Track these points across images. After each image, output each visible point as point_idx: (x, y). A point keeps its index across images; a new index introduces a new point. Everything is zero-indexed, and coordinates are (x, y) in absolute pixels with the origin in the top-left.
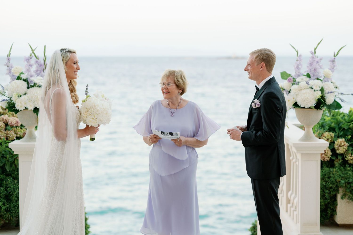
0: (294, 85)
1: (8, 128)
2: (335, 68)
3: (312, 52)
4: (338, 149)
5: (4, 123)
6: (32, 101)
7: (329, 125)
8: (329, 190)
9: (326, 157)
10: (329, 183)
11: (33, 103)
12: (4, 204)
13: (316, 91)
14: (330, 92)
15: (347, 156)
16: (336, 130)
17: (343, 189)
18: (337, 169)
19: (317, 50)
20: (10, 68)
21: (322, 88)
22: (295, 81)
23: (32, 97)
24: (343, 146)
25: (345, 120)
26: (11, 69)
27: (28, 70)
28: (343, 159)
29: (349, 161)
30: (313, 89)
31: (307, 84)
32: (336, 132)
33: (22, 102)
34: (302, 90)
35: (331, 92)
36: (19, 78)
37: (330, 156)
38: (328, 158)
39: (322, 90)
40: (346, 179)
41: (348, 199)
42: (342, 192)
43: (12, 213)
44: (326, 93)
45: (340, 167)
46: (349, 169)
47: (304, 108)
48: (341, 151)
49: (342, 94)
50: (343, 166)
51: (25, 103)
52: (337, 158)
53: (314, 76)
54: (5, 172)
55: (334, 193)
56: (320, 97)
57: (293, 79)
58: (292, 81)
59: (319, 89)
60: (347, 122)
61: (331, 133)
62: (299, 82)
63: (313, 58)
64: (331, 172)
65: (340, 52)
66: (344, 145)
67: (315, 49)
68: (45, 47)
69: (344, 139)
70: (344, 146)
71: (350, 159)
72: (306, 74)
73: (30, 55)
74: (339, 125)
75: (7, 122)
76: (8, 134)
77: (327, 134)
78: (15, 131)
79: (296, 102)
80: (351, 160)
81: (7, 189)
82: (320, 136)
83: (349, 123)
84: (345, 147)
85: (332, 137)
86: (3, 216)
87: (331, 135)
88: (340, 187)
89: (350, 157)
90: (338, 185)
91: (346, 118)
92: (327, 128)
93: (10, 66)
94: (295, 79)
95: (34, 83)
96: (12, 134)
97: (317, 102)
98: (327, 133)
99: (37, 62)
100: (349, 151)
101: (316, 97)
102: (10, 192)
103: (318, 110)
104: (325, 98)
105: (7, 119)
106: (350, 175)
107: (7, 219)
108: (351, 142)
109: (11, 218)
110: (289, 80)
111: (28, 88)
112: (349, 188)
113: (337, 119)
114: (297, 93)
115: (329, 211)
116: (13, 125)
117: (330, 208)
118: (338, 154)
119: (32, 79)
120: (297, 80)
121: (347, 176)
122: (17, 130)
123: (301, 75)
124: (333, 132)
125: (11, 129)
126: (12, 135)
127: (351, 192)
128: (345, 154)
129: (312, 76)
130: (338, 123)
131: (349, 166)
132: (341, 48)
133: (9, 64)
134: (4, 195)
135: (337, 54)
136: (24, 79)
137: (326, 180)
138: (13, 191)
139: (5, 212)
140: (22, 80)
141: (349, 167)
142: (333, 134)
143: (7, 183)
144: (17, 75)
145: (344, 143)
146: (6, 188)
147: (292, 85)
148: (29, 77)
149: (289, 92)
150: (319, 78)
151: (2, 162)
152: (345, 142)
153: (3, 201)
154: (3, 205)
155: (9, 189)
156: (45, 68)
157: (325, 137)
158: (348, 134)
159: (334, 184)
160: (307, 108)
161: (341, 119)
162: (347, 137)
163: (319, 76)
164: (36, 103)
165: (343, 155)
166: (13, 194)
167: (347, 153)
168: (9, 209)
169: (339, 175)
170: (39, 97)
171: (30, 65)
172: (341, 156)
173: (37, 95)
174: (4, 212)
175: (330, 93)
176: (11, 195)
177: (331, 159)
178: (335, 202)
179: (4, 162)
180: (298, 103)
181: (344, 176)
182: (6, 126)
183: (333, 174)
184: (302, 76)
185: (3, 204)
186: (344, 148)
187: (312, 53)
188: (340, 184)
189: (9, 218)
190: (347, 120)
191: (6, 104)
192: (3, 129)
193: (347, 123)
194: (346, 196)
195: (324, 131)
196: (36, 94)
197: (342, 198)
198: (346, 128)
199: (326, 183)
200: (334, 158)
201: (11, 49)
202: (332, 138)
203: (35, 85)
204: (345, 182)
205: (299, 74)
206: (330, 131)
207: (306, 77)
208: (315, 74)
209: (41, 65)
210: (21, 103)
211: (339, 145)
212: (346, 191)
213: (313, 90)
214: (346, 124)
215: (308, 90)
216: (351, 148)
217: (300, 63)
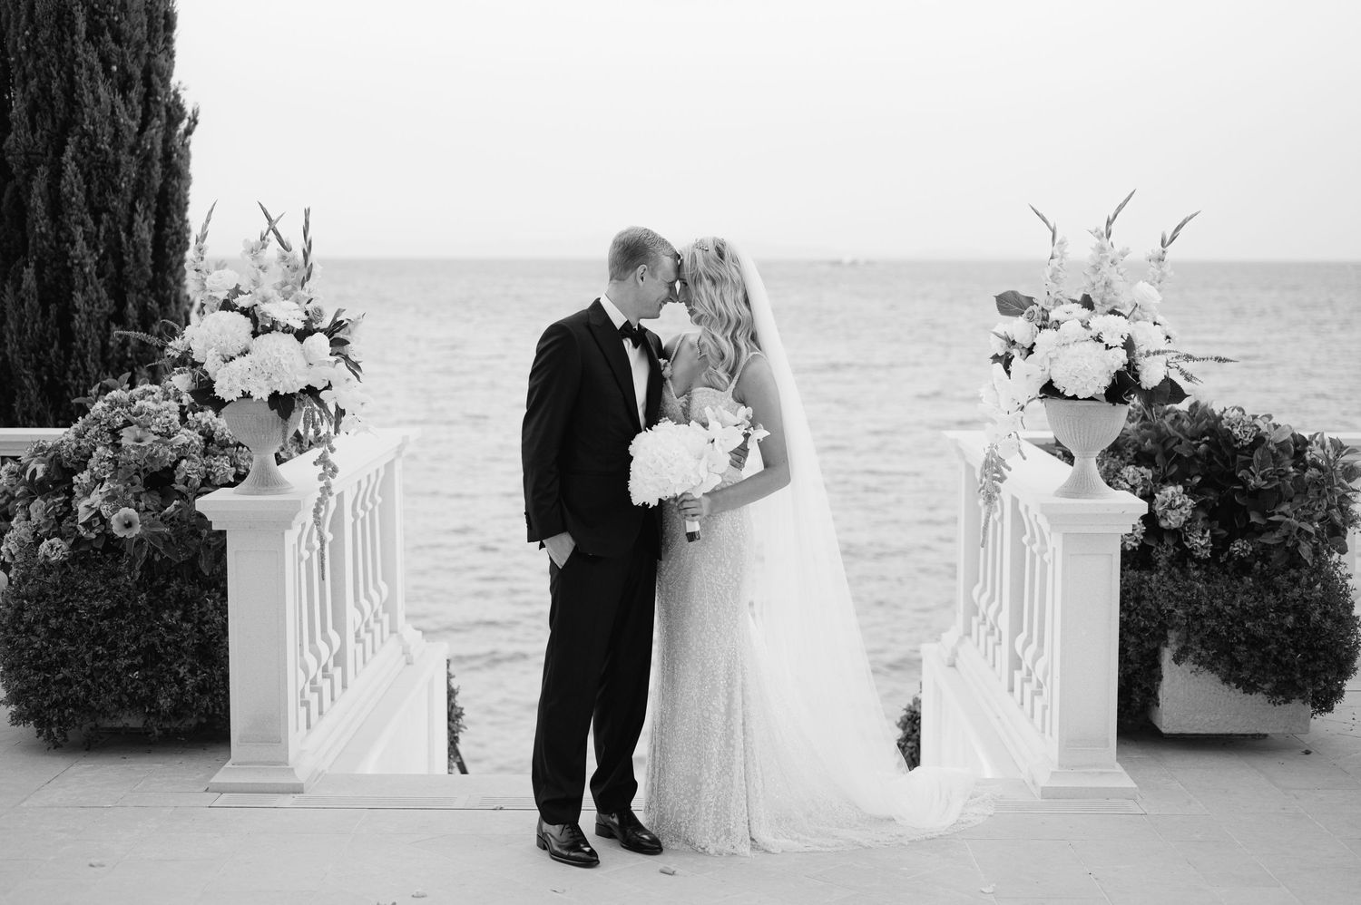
0: (1044, 331)
1: (213, 448)
3: (1099, 233)
4: (1164, 517)
5: (200, 433)
6: (263, 373)
7: (1136, 445)
8: (1138, 636)
9: (1130, 540)
10: (1137, 614)
11: (267, 380)
12: (193, 671)
13: (1112, 347)
14: (1152, 350)
15: (1191, 535)
16: (1157, 459)
17: (1178, 634)
18: (1161, 574)
19: (1113, 227)
20: (204, 277)
21: (1129, 337)
22: (1046, 319)
23: (264, 361)
24: (1179, 507)
25: (1181, 430)
26: (205, 279)
27: (256, 283)
28: (1179, 543)
29: (1197, 551)
30: (1101, 341)
31: (1083, 326)
32: (1157, 468)
33: (233, 375)
34: (1068, 344)
35: (1158, 352)
36: (227, 306)
37: (1142, 537)
38: (1136, 541)
39: (1129, 345)
40: (1190, 603)
41: (1194, 663)
42: (1177, 643)
43: (217, 695)
44: (1141, 355)
45: (1170, 569)
46: (1196, 573)
47: (1075, 398)
48: (1173, 520)
49: (1189, 357)
50: (1177, 566)
51: (243, 381)
52: (1161, 541)
53: (1103, 302)
54: (200, 576)
55: (1155, 645)
56: (1124, 365)
57: (1040, 314)
58: (1038, 318)
59: (1120, 342)
60: (1186, 436)
61: (1143, 469)
62: (1061, 320)
63: (1102, 249)
64: (1144, 581)
65: (1181, 231)
66: (1183, 504)
67: (1109, 223)
68: (307, 213)
69: (1180, 488)
70: (1183, 508)
71: (1200, 544)
72: (1079, 298)
73: (263, 239)
74: (1164, 445)
75: (210, 431)
76: (211, 467)
77: (1130, 471)
78: (231, 458)
79: (1051, 382)
80: (1202, 547)
81: (203, 627)
82: (1112, 478)
83: (1193, 439)
84: (1186, 509)
85: (1145, 479)
86: (193, 704)
87: (1142, 475)
88: (1172, 628)
89: (1198, 541)
90: (1166, 622)
91: (1186, 424)
92: (1129, 454)
93: (204, 270)
94: (1047, 312)
95: (273, 322)
96: (223, 466)
97: (1113, 380)
98: (1131, 468)
99: (284, 258)
100: (1196, 521)
101: (1113, 366)
102: (211, 637)
103: (1114, 405)
104: (1138, 368)
105: (210, 424)
106: (1200, 593)
107: (202, 713)
108: (1201, 494)
109: (214, 711)
110: (1030, 316)
111: (255, 334)
112: (1198, 631)
113: (1158, 429)
114: (1052, 355)
115: (1137, 695)
116: (227, 440)
117: (1140, 685)
118: (1163, 530)
119: (265, 307)
120: (1053, 316)
121: (1192, 595)
122: (239, 456)
123: (1064, 301)
124: (1147, 467)
125: (222, 452)
126: (224, 469)
127: (1202, 642)
128: (1185, 531)
129: (1100, 303)
130: (1162, 439)
131: (1195, 565)
132: (1184, 222)
133: (201, 263)
134: (193, 644)
135: (1173, 239)
136: (243, 308)
137: (1129, 606)
138: (221, 632)
139: (197, 694)
140: (237, 310)
141: (1196, 569)
142: (1149, 474)
143: (204, 609)
144: (222, 296)
145: (1182, 500)
146: (198, 623)
147: (1038, 329)
148: (258, 302)
149: (1030, 351)
150: (1118, 310)
151: (187, 550)
152: (1186, 496)
153: (190, 664)
154: (188, 675)
155: (207, 626)
156: (309, 276)
157: (1126, 481)
158: (1193, 471)
159: (1153, 618)
160: (1084, 399)
161: (1170, 429)
162: (1188, 480)
163: (1118, 304)
164: (275, 379)
165: (1177, 534)
166: (220, 642)
167: (1189, 528)
168: (208, 686)
169: (1167, 593)
170: (283, 361)
171: (260, 268)
172: (1173, 536)
173: (278, 356)
174: (193, 694)
175: (1154, 354)
176: (215, 644)
177: (1142, 546)
178: (1155, 670)
179: (193, 548)
180: (1056, 385)
181: (1183, 596)
182: (207, 444)
183: (1151, 590)
184: (1067, 303)
185: (190, 671)
186: (1181, 513)
187: (1100, 236)
188: (1171, 618)
189: (210, 711)
190: (1188, 432)
191: (189, 381)
192: (198, 452)
193: (1189, 441)
194: (1188, 655)
195: (1123, 462)
196: (276, 354)
197: (1177, 659)
198: (1186, 455)
199: (1129, 616)
200: (1152, 542)
201: (208, 221)
202: (1146, 484)
203: (274, 327)
204: (1187, 614)
205: (1058, 297)
206: (1138, 465)
207: (1080, 306)
208: (1108, 298)
209: (296, 268)
210: (230, 379)
211: (1166, 504)
212: (1188, 639)
213: (1102, 346)
214: (1186, 442)
215: (1086, 344)
216: (1201, 514)
217: (1060, 265)
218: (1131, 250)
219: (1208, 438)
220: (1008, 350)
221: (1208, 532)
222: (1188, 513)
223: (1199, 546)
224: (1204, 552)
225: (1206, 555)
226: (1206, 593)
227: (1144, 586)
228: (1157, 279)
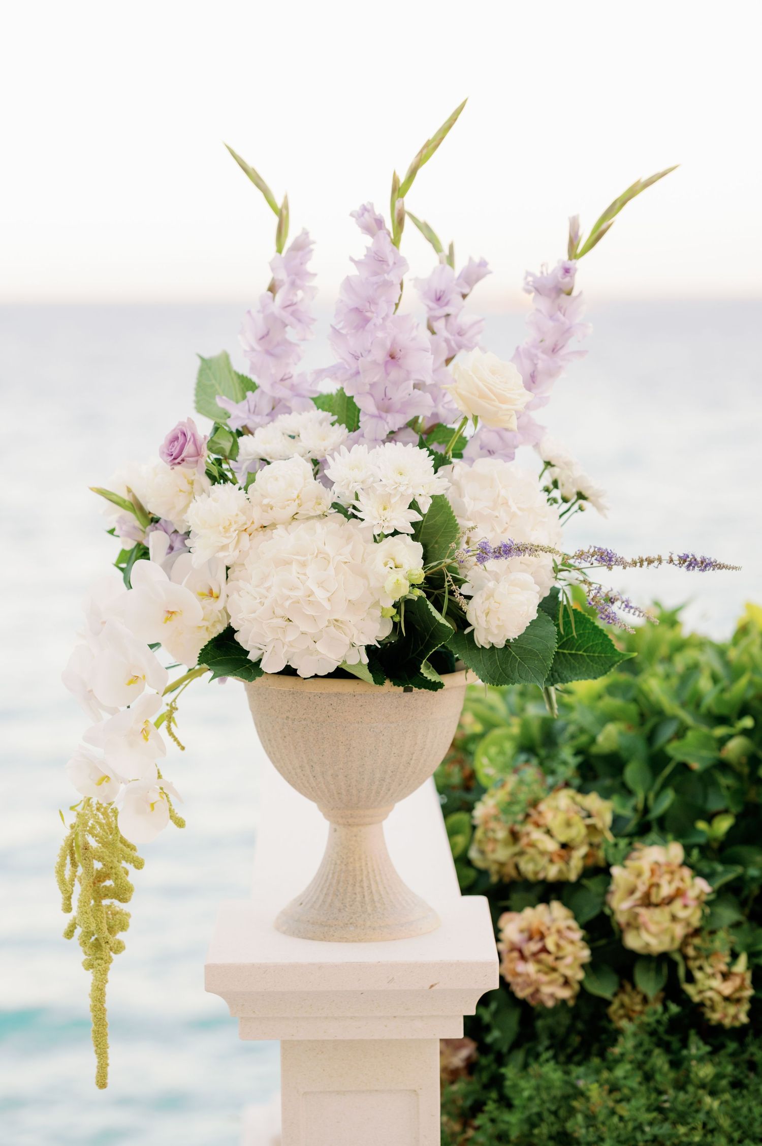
0: (219, 487)
2: (572, 345)
3: (369, 218)
4: (634, 924)
7: (583, 739)
9: (551, 983)
13: (385, 536)
15: (701, 968)
16: (633, 773)
21: (434, 508)
24: (669, 901)
25: (695, 702)
28: (672, 990)
29: (712, 1009)
30: (358, 518)
31: (315, 475)
32: (626, 795)
34: (273, 526)
37: (580, 975)
38: (566, 983)
39: (432, 530)
45: (648, 1053)
46: (705, 1071)
47: (290, 674)
48: (653, 934)
52: (628, 984)
53: (385, 407)
56: (416, 586)
59: (404, 519)
60: (704, 717)
61: (593, 801)
63: (379, 263)
64: (576, 1095)
66: (679, 894)
67: (398, 191)
69: (675, 851)
70: (677, 907)
71: (719, 993)
74: (651, 738)
77: (561, 807)
79: (230, 632)
80: (727, 999)
83: (722, 720)
84: (686, 906)
85: (592, 829)
87: (588, 816)
89: (716, 983)
91: (704, 684)
92: (564, 762)
94: (237, 434)
98: (564, 799)
100: (712, 933)
101: (387, 588)
103: (403, 690)
104: (461, 592)
108: (729, 861)
110: (177, 447)
114: (228, 557)
118: (634, 957)
120: (252, 445)
123: (294, 403)
124: (606, 795)
128: (686, 958)
129: (370, 411)
132: (632, 193)
135: (598, 236)
142: (604, 811)
145: (676, 884)
147: (206, 483)
152: (687, 872)
157: (549, 832)
158: (714, 805)
160: (317, 677)
162: (701, 825)
165: (667, 967)
167: (697, 948)
172: (658, 971)
177: (583, 994)
183: (591, 1119)
184: (304, 409)
186: (674, 918)
187: (373, 226)
193: (704, 729)
195: (550, 780)
198: (696, 766)
200: (603, 989)
202: (596, 840)
205: (282, 392)
206: (582, 790)
207: (326, 416)
208: (399, 396)
211: (638, 895)
214: (698, 732)
215: (318, 525)
216: (728, 914)
217: (289, 306)
218: (490, 267)
219: (748, 722)
220: (140, 537)
221: (743, 960)
222: (692, 915)
223: (717, 998)
224: (732, 1010)
225: (735, 1017)
226: (725, 1123)
227: (575, 1104)
228: (549, 343)
